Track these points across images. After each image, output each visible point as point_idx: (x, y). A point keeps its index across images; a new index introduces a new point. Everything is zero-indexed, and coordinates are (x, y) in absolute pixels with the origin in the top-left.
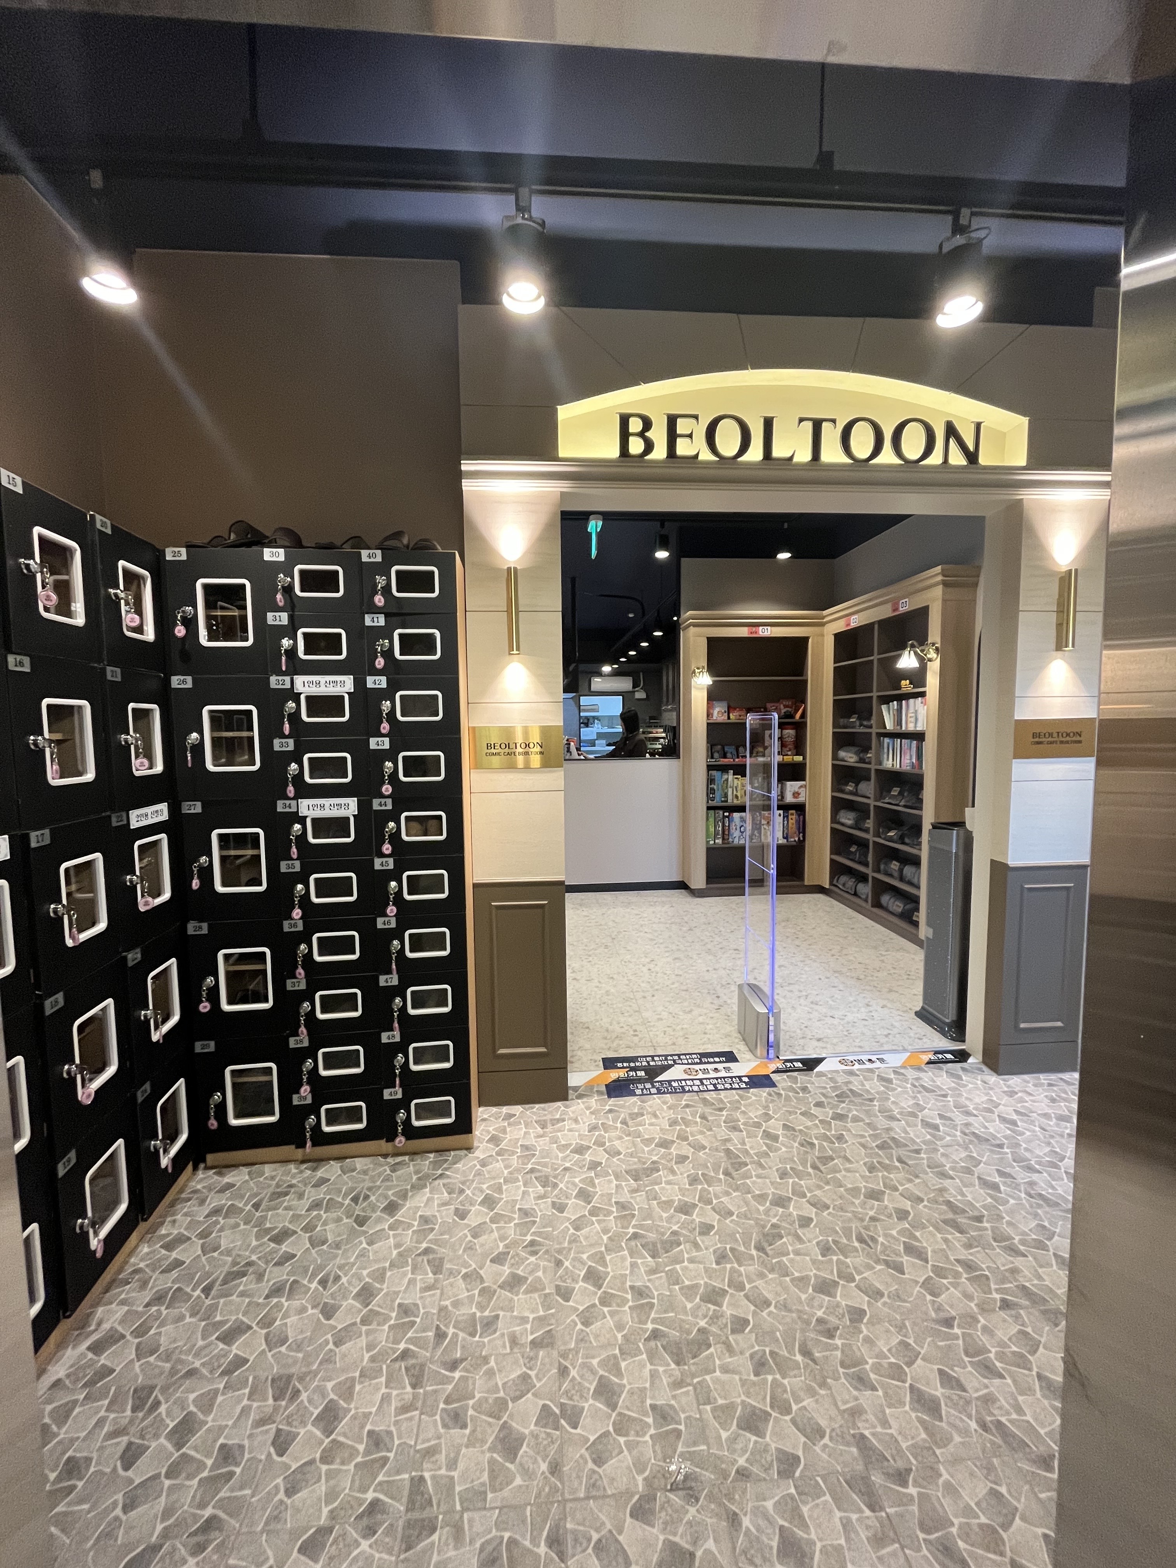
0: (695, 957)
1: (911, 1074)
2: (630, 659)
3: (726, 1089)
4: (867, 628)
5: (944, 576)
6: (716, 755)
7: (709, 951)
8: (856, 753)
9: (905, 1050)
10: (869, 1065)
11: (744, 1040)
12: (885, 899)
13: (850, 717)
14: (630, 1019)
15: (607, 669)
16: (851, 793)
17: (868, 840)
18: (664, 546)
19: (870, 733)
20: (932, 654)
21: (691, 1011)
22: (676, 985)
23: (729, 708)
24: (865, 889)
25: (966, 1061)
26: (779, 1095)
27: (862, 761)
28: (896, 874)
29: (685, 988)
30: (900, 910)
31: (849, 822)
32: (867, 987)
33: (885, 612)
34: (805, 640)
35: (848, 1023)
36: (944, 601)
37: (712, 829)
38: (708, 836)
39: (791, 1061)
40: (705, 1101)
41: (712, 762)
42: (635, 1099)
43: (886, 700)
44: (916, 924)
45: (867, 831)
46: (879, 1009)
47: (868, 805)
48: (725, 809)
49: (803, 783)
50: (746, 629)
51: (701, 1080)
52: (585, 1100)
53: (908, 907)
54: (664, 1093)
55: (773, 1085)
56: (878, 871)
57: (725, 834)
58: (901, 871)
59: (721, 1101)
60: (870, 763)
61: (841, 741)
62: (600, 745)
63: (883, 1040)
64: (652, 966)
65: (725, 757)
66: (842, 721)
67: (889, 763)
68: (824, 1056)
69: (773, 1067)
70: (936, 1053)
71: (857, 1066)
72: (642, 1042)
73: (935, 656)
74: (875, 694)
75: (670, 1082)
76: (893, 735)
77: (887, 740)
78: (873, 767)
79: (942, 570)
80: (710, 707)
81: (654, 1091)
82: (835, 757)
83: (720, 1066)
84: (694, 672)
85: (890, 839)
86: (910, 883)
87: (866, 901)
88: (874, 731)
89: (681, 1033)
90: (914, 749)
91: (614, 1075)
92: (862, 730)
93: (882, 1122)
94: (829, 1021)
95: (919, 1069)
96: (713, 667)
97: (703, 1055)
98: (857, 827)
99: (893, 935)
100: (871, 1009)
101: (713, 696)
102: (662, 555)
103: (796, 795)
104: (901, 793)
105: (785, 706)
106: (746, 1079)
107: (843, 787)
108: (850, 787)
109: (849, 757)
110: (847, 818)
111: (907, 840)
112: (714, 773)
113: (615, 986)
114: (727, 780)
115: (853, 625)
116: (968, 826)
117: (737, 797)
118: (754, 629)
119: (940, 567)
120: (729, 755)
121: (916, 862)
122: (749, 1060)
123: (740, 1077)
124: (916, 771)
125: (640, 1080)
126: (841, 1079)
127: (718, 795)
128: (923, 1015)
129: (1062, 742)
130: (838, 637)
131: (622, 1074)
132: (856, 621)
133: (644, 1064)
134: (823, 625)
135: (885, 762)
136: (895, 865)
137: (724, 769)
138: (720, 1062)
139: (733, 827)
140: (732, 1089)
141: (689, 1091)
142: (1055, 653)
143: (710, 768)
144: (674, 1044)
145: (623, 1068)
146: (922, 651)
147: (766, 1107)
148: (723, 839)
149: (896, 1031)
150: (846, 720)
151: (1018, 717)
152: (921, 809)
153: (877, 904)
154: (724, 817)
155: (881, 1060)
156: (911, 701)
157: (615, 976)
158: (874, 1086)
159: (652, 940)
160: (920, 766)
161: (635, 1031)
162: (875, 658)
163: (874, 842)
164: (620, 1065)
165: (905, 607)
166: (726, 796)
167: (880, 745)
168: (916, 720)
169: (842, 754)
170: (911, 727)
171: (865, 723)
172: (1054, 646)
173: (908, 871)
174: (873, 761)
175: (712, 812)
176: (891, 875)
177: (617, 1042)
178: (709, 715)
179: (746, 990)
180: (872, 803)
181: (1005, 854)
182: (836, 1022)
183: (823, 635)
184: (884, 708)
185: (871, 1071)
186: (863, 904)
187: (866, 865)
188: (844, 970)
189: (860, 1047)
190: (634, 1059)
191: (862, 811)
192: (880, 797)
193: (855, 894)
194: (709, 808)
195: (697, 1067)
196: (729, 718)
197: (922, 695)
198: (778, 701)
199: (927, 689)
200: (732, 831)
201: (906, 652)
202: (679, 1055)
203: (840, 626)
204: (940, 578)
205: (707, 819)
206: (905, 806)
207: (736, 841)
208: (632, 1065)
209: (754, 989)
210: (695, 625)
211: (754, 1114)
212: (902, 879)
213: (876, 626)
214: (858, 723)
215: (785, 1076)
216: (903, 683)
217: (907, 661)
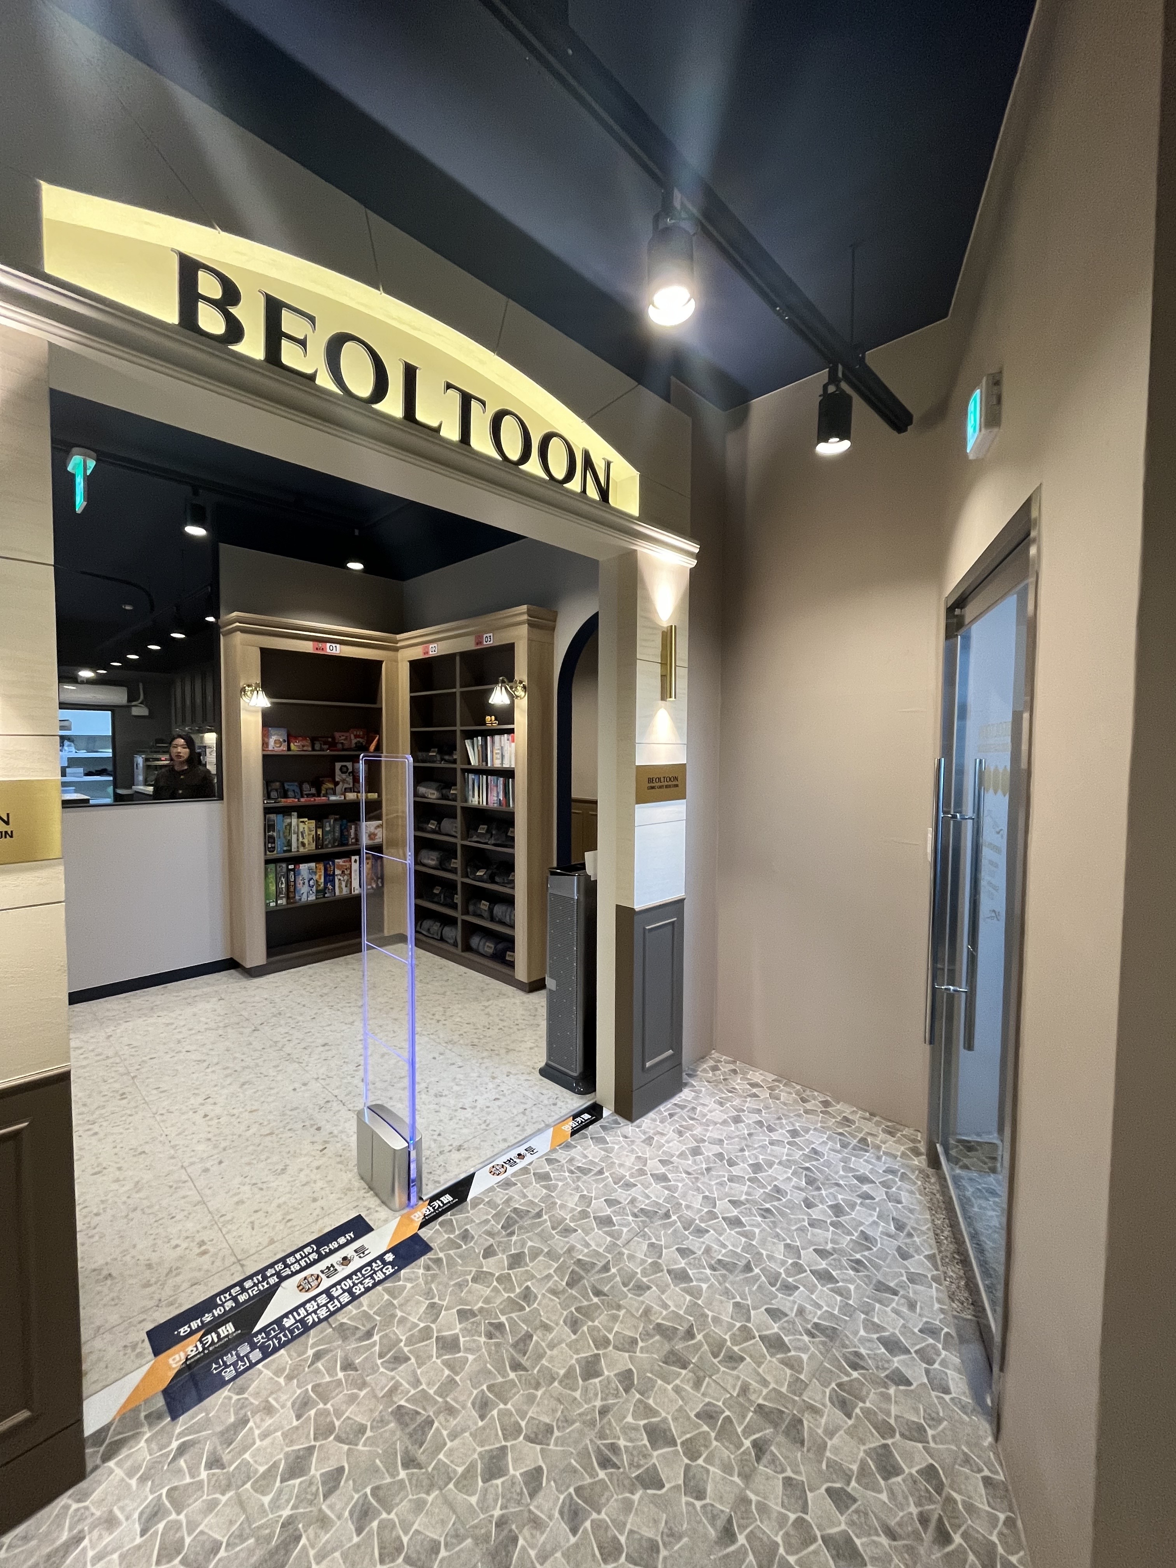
0: (272, 1072)
1: (562, 1156)
2: (128, 664)
3: (368, 1289)
4: (446, 660)
5: (529, 615)
6: (274, 794)
7: (289, 1057)
8: (437, 789)
9: (548, 1126)
10: (521, 1164)
11: (371, 1188)
12: (475, 941)
13: (429, 751)
14: (189, 1225)
15: (86, 674)
16: (433, 832)
17: (456, 881)
18: (198, 522)
19: (455, 769)
20: (520, 692)
21: (284, 1170)
22: (253, 1130)
23: (289, 736)
24: (454, 933)
25: (602, 1117)
26: (438, 1261)
27: (444, 797)
28: (486, 914)
29: (265, 1131)
30: (491, 951)
31: (432, 863)
32: (485, 1054)
33: (467, 644)
34: (380, 663)
35: (482, 1110)
36: (530, 640)
37: (273, 888)
38: (267, 896)
39: (437, 1197)
40: (343, 1331)
41: (272, 804)
42: (225, 1392)
43: (471, 735)
44: (511, 965)
45: (454, 871)
46: (506, 1079)
47: (456, 844)
48: (288, 860)
49: (380, 822)
50: (311, 643)
51: (327, 1292)
52: (124, 1453)
53: (500, 946)
54: (276, 1350)
55: (426, 1248)
56: (466, 912)
57: (291, 892)
58: (491, 910)
59: (365, 1314)
60: (455, 800)
61: (421, 776)
62: (74, 775)
63: (522, 1120)
64: (208, 1108)
65: (285, 796)
66: (421, 755)
67: (474, 800)
68: (472, 1171)
69: (418, 1217)
70: (575, 1117)
71: (511, 1170)
72: (218, 1263)
73: (523, 694)
74: (458, 728)
75: (278, 1321)
76: (478, 772)
77: (471, 776)
78: (459, 804)
79: (528, 609)
80: (265, 735)
81: (256, 1355)
82: (416, 795)
83: (348, 1251)
84: (243, 690)
85: (480, 879)
86: (502, 923)
87: (455, 945)
88: (459, 766)
89: (279, 1215)
90: (501, 787)
91: (176, 1358)
92: (443, 765)
93: (560, 1243)
94: (461, 1114)
95: (568, 1146)
96: (268, 686)
97: (321, 1241)
98: (441, 866)
99: (488, 979)
100: (497, 1081)
101: (269, 720)
102: (196, 531)
103: (371, 836)
104: (488, 831)
105: (356, 736)
106: (389, 1257)
107: (425, 826)
108: (432, 825)
109: (431, 794)
110: (431, 859)
111: (497, 879)
112: (273, 816)
113: (149, 1168)
114: (290, 824)
115: (432, 654)
116: (589, 870)
117: (303, 844)
118: (320, 645)
119: (524, 608)
120: (290, 794)
121: (510, 901)
122: (386, 1221)
123: (381, 1257)
124: (504, 808)
125: (229, 1345)
126: (500, 1197)
127: (279, 844)
128: (547, 1072)
129: (667, 787)
130: (415, 665)
131: (190, 1349)
132: (434, 650)
133: (230, 1304)
134: (397, 649)
135: (470, 798)
136: (484, 905)
137: (286, 811)
138: (348, 1243)
139: (299, 881)
140: (375, 1285)
141: (315, 1324)
142: (660, 702)
143: (267, 811)
144: (272, 1242)
145: (192, 1333)
146: (511, 688)
147: (429, 1294)
148: (288, 898)
149: (530, 1103)
150: (424, 754)
151: (638, 763)
152: (513, 847)
153: (467, 948)
154: (289, 870)
155: (530, 1150)
156: (497, 737)
157: (147, 1148)
158: (536, 1191)
159: (200, 1061)
160: (508, 805)
161: (202, 1243)
162: (458, 690)
163: (462, 883)
164: (183, 1330)
165: (490, 640)
166: (289, 844)
167: (465, 781)
168: (503, 756)
169: (422, 790)
170: (497, 764)
171: (447, 757)
172: (659, 696)
173: (499, 910)
174: (459, 798)
175: (272, 866)
176: (480, 916)
177: (171, 1282)
178: (265, 744)
179: (367, 1115)
180: (459, 842)
181: (631, 898)
182: (468, 1113)
183: (396, 661)
184: (468, 743)
185: (525, 1170)
186: (452, 949)
187: (454, 907)
188: (456, 1038)
189: (505, 1140)
190: (209, 1304)
191: (447, 851)
192: (467, 835)
193: (442, 939)
194: (267, 862)
195: (315, 1270)
196: (289, 749)
197: (511, 731)
198: (347, 731)
199: (515, 726)
200: (299, 886)
201: (499, 688)
202: (283, 1260)
203: (417, 653)
204: (525, 617)
205: (266, 875)
206: (495, 845)
207: (304, 898)
208: (208, 1318)
209: (377, 1110)
210: (244, 631)
211: (416, 1315)
212: (492, 919)
213: (458, 658)
214: (438, 758)
215: (436, 1225)
216: (488, 718)
217: (499, 697)
